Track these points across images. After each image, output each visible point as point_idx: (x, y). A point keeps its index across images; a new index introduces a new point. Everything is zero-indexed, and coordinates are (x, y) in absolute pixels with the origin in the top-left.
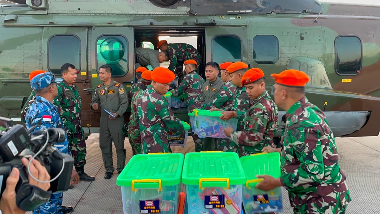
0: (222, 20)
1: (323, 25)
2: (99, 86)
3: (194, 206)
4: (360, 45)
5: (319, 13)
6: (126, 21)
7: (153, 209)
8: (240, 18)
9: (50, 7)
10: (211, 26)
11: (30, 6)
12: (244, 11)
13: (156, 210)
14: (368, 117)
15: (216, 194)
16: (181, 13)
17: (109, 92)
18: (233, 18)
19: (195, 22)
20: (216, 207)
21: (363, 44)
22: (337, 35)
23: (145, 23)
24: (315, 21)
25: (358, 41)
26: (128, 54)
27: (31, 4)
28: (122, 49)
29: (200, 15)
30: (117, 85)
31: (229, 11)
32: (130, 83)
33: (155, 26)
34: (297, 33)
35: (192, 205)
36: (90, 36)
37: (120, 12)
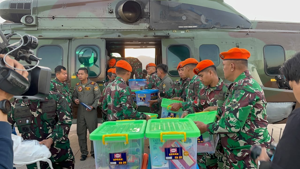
0: (174, 34)
1: (254, 37)
2: (78, 84)
3: (156, 158)
4: (284, 52)
5: (249, 28)
6: (99, 35)
7: (120, 161)
8: (189, 32)
9: (39, 24)
10: (166, 38)
11: (24, 24)
12: (191, 27)
13: (124, 162)
14: (294, 107)
15: (175, 147)
16: (142, 29)
17: (86, 89)
18: (183, 32)
19: (154, 35)
20: (175, 158)
21: (286, 51)
22: (265, 44)
23: (114, 36)
24: (247, 34)
25: (282, 49)
26: (100, 59)
27: (25, 22)
28: (96, 56)
29: (157, 30)
30: (93, 83)
31: (180, 27)
32: (102, 83)
33: (122, 38)
34: (233, 42)
35: (155, 158)
36: (70, 46)
37: (94, 28)
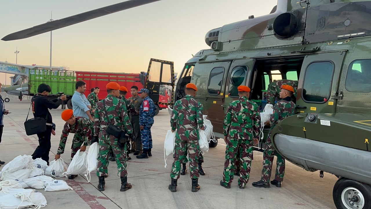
0: (327, 46)
8: (348, 42)
10: (311, 53)
12: (355, 34)
16: (296, 43)
23: (266, 55)
26: (247, 80)
29: (311, 43)
31: (339, 36)
33: (272, 56)
